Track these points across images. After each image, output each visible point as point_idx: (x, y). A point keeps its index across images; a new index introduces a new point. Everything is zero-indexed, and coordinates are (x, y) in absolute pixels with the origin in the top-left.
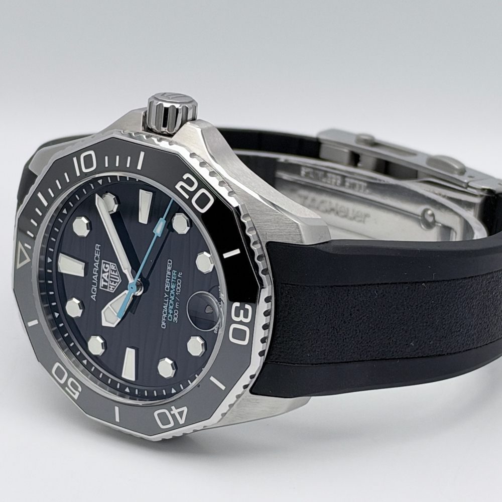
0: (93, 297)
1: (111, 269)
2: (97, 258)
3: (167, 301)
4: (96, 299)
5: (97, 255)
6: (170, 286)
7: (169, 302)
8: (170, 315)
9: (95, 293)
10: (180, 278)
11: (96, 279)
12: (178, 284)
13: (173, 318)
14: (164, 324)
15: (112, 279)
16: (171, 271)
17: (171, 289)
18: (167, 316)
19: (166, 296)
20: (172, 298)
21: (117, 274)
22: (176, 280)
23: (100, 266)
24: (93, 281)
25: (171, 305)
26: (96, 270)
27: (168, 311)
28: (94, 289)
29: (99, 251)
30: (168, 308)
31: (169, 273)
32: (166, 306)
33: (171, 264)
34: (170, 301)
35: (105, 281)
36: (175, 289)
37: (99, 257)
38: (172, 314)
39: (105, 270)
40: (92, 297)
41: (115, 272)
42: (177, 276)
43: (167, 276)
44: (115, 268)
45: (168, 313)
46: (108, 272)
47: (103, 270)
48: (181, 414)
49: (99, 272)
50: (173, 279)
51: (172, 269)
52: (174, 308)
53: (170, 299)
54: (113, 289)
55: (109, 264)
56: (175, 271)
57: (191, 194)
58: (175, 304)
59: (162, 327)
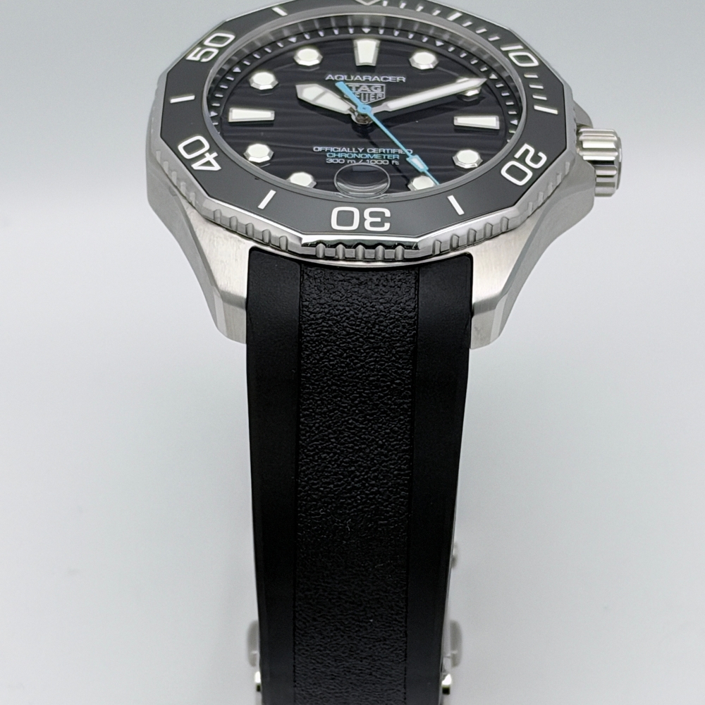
1: (376, 94)
4: (329, 80)
6: (376, 154)
7: (353, 153)
8: (335, 155)
10: (390, 162)
12: (382, 162)
13: (332, 158)
14: (320, 149)
15: (362, 95)
16: (397, 153)
17: (372, 154)
18: (333, 152)
20: (360, 156)
21: (371, 99)
22: (387, 159)
23: (376, 82)
25: (350, 156)
27: (340, 152)
30: (344, 152)
31: (393, 151)
32: (346, 151)
33: (407, 154)
34: (355, 155)
36: (374, 159)
38: (337, 157)
39: (372, 88)
42: (393, 160)
43: (388, 149)
44: (380, 98)
45: (337, 153)
46: (372, 91)
47: (371, 86)
48: (208, 163)
49: (367, 81)
50: (387, 156)
51: (400, 154)
52: (346, 159)
53: (357, 154)
55: (382, 91)
56: (398, 158)
57: (522, 160)
58: (352, 159)
59: (314, 148)
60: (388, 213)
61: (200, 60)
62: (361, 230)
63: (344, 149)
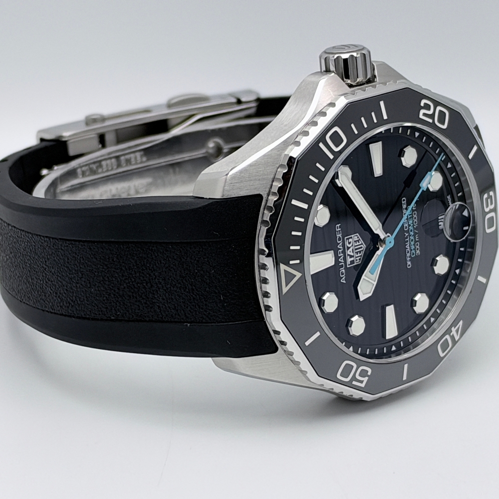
0: (343, 280)
1: (355, 241)
2: (340, 239)
3: (408, 239)
4: (345, 280)
6: (408, 223)
7: (410, 239)
8: (413, 251)
9: (344, 275)
10: (415, 210)
11: (342, 261)
12: (414, 216)
13: (416, 252)
14: (409, 263)
15: (356, 251)
16: (406, 209)
18: (411, 253)
19: (407, 235)
20: (412, 233)
22: (412, 214)
23: (344, 245)
24: (340, 264)
25: (412, 240)
27: (410, 248)
28: (342, 273)
29: (340, 231)
30: (410, 246)
31: (404, 211)
32: (408, 245)
33: (405, 202)
34: (411, 237)
35: (351, 256)
36: (413, 223)
37: (341, 237)
38: (415, 249)
39: (349, 246)
40: (341, 281)
41: (359, 242)
42: (412, 210)
44: (358, 237)
45: (411, 250)
46: (352, 245)
47: (347, 247)
48: (457, 331)
50: (410, 215)
51: (407, 206)
52: (416, 242)
54: (360, 259)
55: (351, 238)
57: (432, 116)
58: (415, 238)
59: (408, 267)
60: (486, 196)
61: (368, 376)
63: (408, 247)
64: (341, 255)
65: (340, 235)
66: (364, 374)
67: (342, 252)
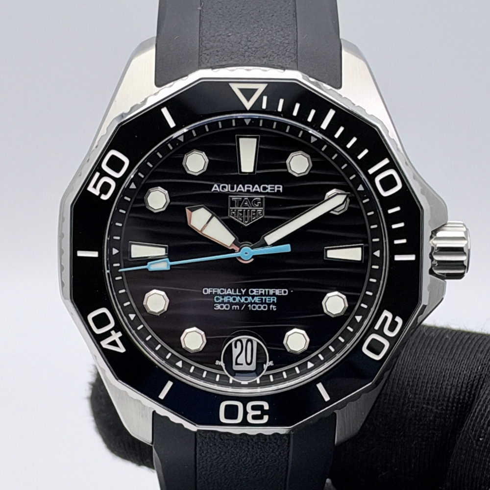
0: (216, 188)
2: (265, 188)
3: (238, 294)
5: (269, 188)
6: (257, 296)
7: (237, 296)
8: (221, 299)
9: (221, 190)
10: (269, 308)
11: (238, 190)
12: (262, 307)
13: (219, 303)
14: (209, 291)
15: (244, 212)
16: (274, 295)
17: (253, 297)
18: (220, 295)
20: (243, 300)
22: (265, 303)
23: (257, 193)
24: (235, 186)
25: (234, 299)
26: (251, 189)
27: (226, 295)
28: (224, 187)
29: (274, 190)
30: (229, 295)
31: (271, 291)
32: (231, 293)
33: (283, 294)
34: (239, 297)
35: (240, 203)
36: (255, 303)
37: (267, 191)
38: (223, 302)
39: (253, 202)
40: (216, 185)
41: (254, 216)
42: (270, 304)
43: (267, 290)
44: (259, 216)
45: (223, 296)
48: (114, 343)
50: (265, 299)
51: (277, 296)
52: (232, 304)
53: (240, 297)
54: (233, 215)
55: (262, 206)
56: (275, 300)
57: (381, 331)
58: (236, 304)
59: (204, 289)
60: (266, 407)
61: (100, 195)
62: (245, 423)
63: (229, 291)
64: (246, 189)
65: (268, 191)
66: (105, 188)
67: (248, 191)
